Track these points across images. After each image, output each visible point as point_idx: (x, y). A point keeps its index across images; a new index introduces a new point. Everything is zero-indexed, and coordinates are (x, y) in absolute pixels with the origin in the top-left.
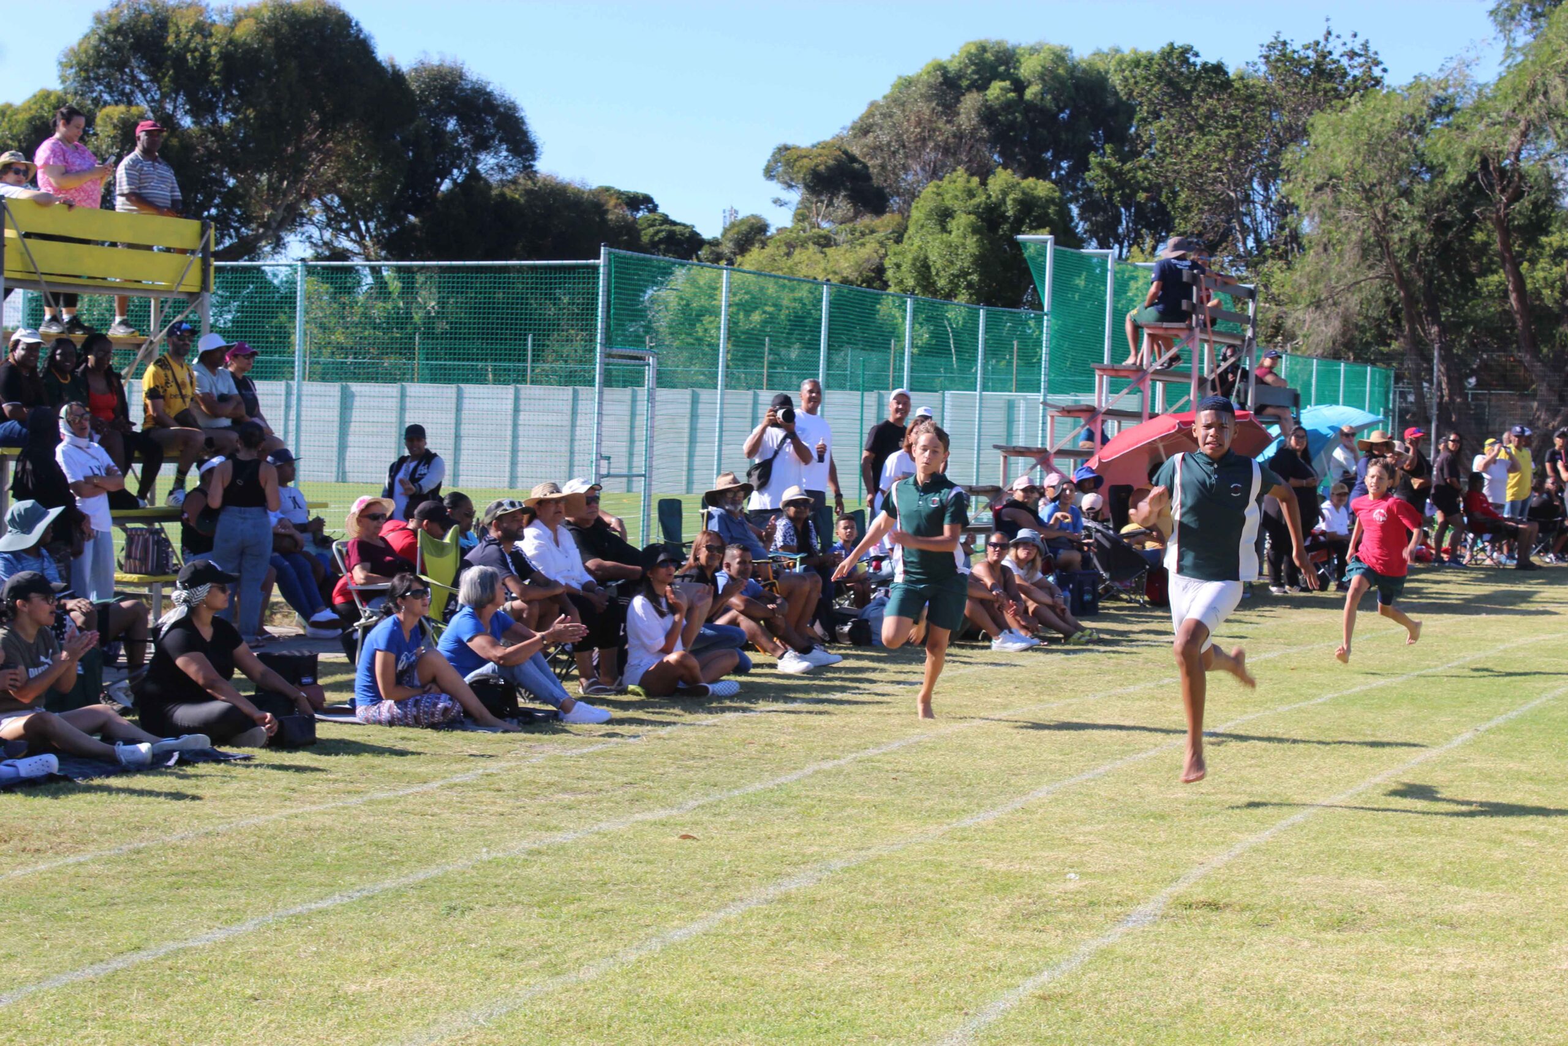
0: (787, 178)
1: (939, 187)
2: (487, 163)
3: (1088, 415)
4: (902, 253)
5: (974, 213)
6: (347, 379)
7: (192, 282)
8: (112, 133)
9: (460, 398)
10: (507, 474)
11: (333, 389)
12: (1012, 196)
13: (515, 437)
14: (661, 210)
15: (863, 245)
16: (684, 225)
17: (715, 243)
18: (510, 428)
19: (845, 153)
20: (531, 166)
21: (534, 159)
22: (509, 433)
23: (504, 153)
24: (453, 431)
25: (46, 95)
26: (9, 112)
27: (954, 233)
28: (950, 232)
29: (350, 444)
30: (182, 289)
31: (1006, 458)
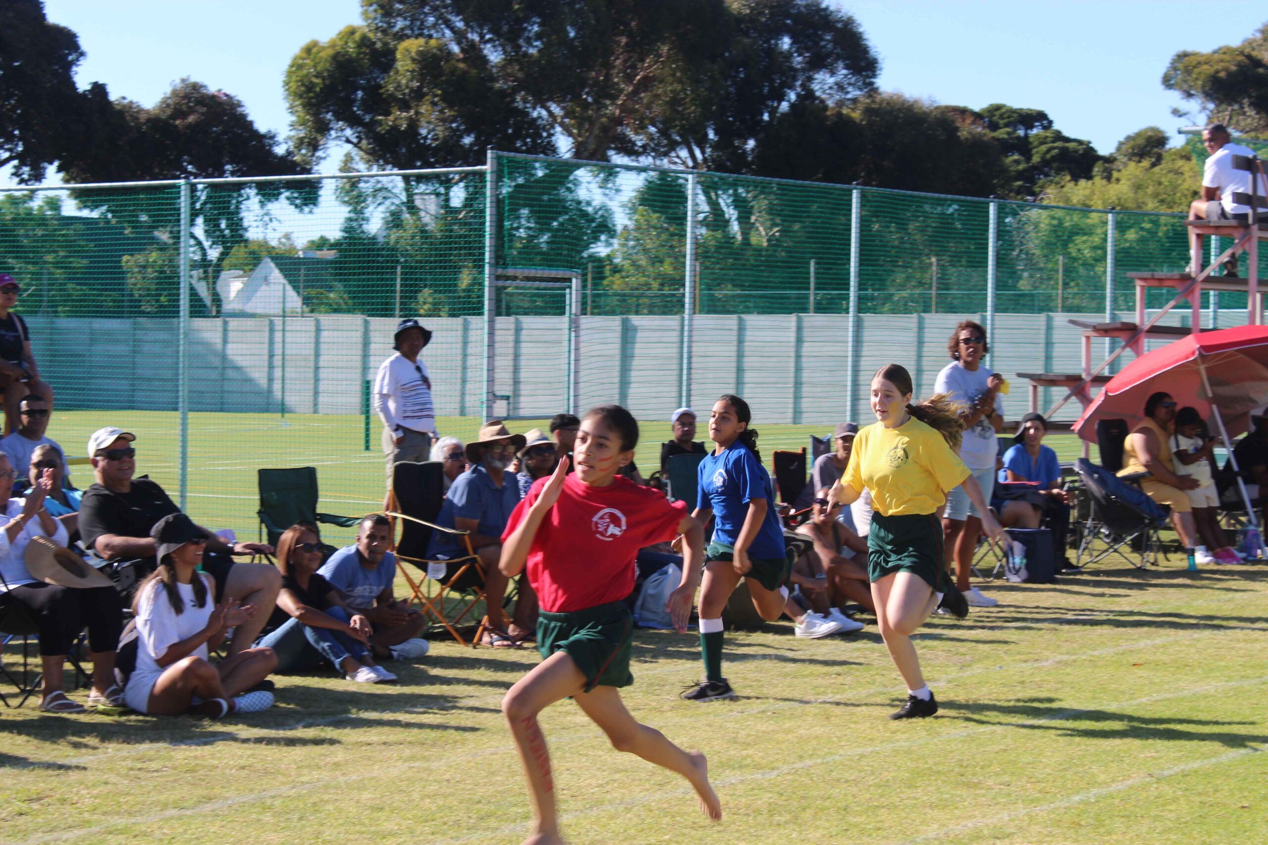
0: (1185, 87)
2: (823, 82)
3: (1127, 334)
6: (628, 312)
8: (411, 66)
9: (741, 329)
10: (791, 410)
11: (614, 323)
13: (798, 369)
14: (1056, 126)
16: (1080, 142)
17: (1109, 160)
18: (793, 359)
19: (1249, 57)
20: (872, 84)
21: (874, 76)
22: (792, 364)
23: (845, 72)
24: (734, 364)
25: (352, 32)
26: (314, 50)
29: (633, 379)
31: (1035, 387)
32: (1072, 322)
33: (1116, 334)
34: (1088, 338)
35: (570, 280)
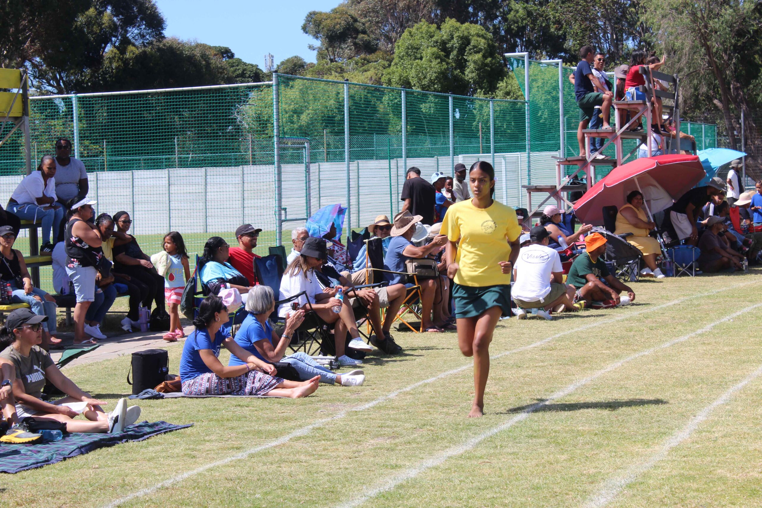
0: (315, 32)
1: (410, 33)
2: (133, 32)
3: (582, 163)
4: (394, 73)
5: (435, 46)
7: (16, 111)
9: (133, 179)
12: (457, 34)
14: (236, 56)
15: (366, 71)
16: (252, 65)
19: (351, 16)
20: (161, 33)
21: (163, 29)
23: (144, 26)
27: (424, 59)
28: (421, 58)
30: (11, 115)
31: (530, 193)
32: (553, 157)
33: (575, 163)
34: (559, 165)
35: (303, 144)
